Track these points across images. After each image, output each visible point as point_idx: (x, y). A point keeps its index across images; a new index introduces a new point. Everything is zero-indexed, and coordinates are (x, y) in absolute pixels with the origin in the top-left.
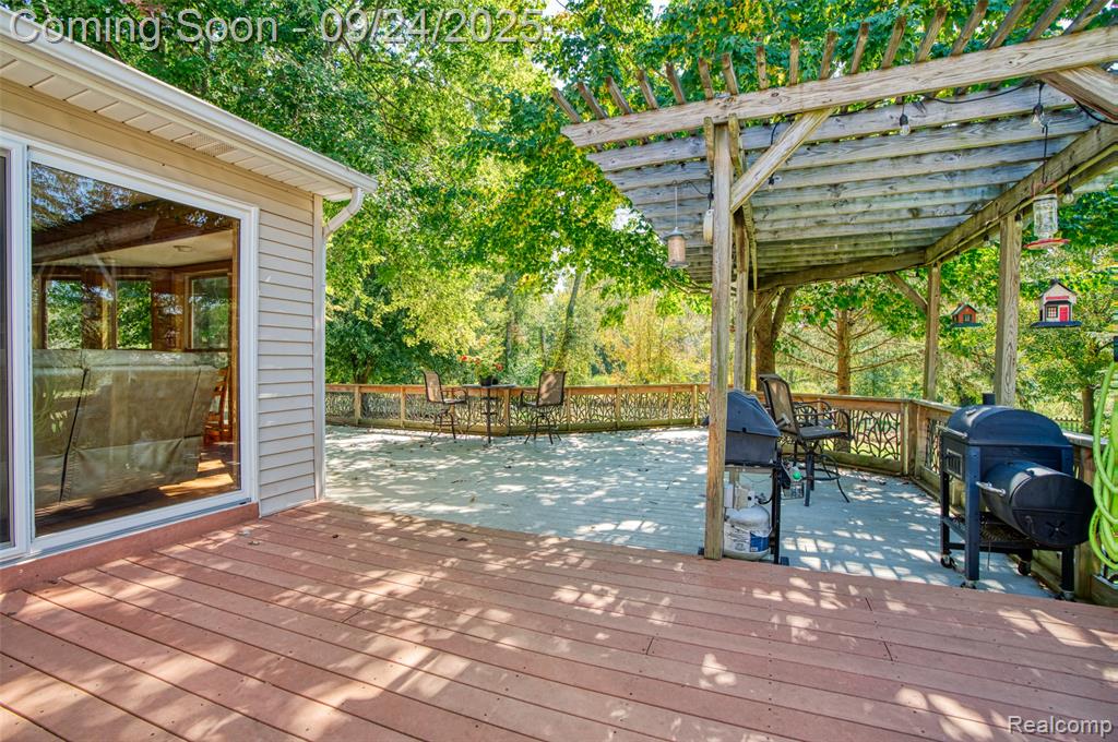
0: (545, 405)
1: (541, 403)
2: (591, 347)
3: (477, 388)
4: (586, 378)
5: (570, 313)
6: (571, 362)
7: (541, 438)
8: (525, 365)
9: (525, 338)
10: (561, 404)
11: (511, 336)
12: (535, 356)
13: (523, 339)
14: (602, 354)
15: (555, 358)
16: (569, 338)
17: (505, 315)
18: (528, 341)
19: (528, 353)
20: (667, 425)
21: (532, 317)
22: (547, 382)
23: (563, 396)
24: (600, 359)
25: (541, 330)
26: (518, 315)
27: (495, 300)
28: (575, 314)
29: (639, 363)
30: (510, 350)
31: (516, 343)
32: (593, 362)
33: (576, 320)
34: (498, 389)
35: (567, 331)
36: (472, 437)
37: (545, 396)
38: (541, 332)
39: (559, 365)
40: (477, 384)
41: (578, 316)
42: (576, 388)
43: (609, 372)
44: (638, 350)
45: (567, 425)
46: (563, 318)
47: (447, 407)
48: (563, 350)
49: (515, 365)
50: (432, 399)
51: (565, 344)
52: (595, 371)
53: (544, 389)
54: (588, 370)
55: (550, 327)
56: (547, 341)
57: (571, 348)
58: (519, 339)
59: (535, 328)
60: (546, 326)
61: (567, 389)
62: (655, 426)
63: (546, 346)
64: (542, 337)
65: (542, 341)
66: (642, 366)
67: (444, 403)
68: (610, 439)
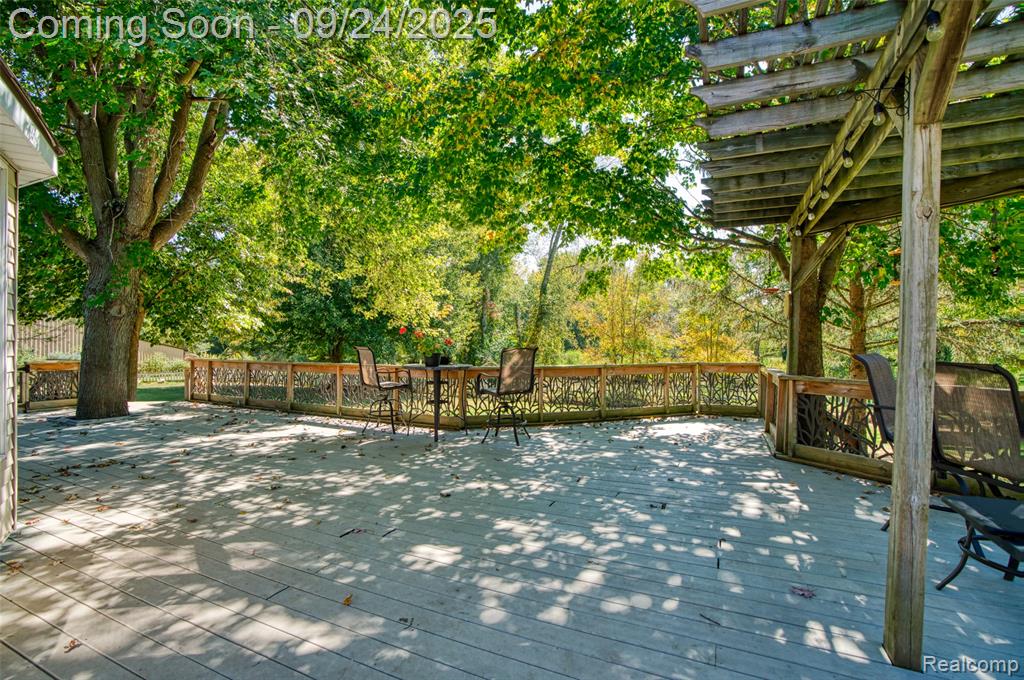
0: (508, 393)
1: (502, 390)
2: (564, 323)
3: (420, 369)
4: (559, 353)
5: (544, 290)
6: (545, 338)
7: (505, 434)
8: (500, 341)
9: (500, 314)
10: (530, 390)
11: (487, 313)
12: (510, 332)
13: (498, 316)
14: (575, 330)
15: (529, 334)
16: (542, 315)
17: (479, 290)
18: (504, 318)
19: (503, 329)
20: (663, 414)
21: (507, 295)
22: (510, 364)
23: (533, 380)
24: (573, 335)
25: (516, 307)
26: (494, 292)
27: (469, 275)
28: (549, 292)
29: (613, 338)
30: (485, 325)
31: (491, 320)
32: (565, 337)
33: (550, 297)
34: (449, 370)
35: (541, 307)
36: (418, 430)
37: (508, 381)
38: (516, 309)
39: (533, 340)
40: (421, 364)
41: (552, 293)
42: (549, 369)
43: (582, 346)
44: (612, 324)
45: (539, 414)
46: (536, 295)
47: (385, 393)
48: (537, 326)
49: (490, 341)
50: (367, 382)
51: (539, 320)
52: (568, 346)
53: (506, 372)
54: (561, 345)
55: (525, 304)
56: (522, 318)
57: (544, 324)
58: (494, 315)
59: (509, 305)
60: (521, 303)
61: (539, 370)
62: (648, 415)
63: (521, 322)
64: (516, 314)
65: (516, 318)
66: (616, 341)
67: (380, 387)
68: (594, 437)
